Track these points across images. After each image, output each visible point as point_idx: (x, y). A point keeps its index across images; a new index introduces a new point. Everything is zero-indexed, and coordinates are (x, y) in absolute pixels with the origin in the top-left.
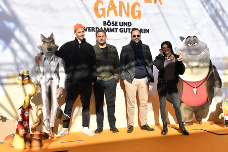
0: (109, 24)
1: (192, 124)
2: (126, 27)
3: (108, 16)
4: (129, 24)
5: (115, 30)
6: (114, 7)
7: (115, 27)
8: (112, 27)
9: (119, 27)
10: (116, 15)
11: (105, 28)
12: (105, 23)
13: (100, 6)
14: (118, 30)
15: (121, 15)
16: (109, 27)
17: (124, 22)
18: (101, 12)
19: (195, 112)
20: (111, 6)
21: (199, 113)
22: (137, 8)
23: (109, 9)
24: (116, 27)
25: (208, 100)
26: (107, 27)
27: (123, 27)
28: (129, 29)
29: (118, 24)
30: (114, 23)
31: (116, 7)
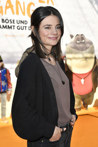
0: (7, 21)
1: (80, 110)
2: (22, 25)
3: (6, 13)
4: (25, 22)
5: (13, 27)
6: (11, 6)
7: (12, 24)
8: (9, 24)
9: (16, 25)
10: (13, 13)
11: (3, 26)
12: (3, 21)
14: (16, 28)
15: (17, 13)
16: (7, 24)
17: (21, 21)
19: (83, 100)
20: (8, 5)
21: (86, 100)
22: (32, 7)
23: (7, 7)
24: (14, 25)
25: (93, 90)
26: (5, 24)
27: (20, 25)
28: (26, 27)
29: (15, 22)
30: (12, 21)
31: (13, 6)
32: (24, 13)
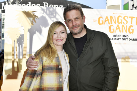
0: (116, 36)
2: (125, 38)
3: (116, 32)
4: (127, 36)
5: (119, 39)
6: (119, 28)
10: (120, 32)
12: (114, 36)
13: (112, 28)
14: (121, 39)
15: (123, 32)
16: (116, 38)
17: (125, 36)
18: (112, 31)
20: (117, 28)
22: (132, 28)
23: (117, 29)
24: (120, 38)
26: (115, 38)
28: (127, 39)
29: (121, 36)
30: (119, 36)
31: (120, 28)
32: (126, 32)
